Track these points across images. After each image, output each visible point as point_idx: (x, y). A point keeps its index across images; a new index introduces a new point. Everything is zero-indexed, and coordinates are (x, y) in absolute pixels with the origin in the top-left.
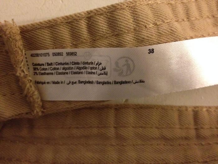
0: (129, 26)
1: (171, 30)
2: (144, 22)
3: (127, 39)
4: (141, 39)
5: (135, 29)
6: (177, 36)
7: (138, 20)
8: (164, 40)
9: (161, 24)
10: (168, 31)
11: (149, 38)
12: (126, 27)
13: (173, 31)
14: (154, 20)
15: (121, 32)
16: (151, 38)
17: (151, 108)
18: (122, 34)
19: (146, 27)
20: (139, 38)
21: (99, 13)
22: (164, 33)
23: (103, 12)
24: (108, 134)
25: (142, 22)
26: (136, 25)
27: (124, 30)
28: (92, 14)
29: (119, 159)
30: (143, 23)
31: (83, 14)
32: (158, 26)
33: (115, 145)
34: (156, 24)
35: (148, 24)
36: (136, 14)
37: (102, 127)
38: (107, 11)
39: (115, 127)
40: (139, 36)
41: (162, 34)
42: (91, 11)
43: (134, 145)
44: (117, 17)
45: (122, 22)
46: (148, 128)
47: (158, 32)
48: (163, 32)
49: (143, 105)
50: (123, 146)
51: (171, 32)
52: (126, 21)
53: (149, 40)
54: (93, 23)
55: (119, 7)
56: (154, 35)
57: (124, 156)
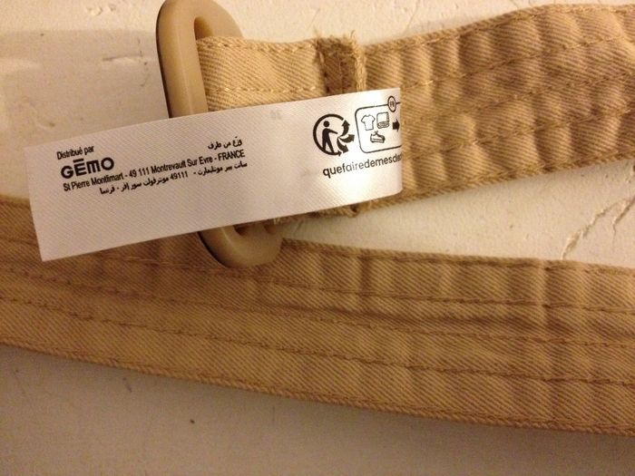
0: (533, 47)
1: (615, 53)
2: (562, 40)
3: (530, 68)
4: (555, 68)
5: (544, 53)
6: (629, 64)
7: (550, 37)
8: (601, 71)
9: (595, 43)
10: (609, 55)
11: (571, 68)
12: (528, 48)
13: (620, 55)
14: (581, 37)
15: (518, 57)
16: (574, 66)
17: (623, 273)
18: (519, 60)
19: (564, 47)
20: (551, 66)
21: (482, 28)
22: (600, 60)
23: (489, 27)
24: (530, 318)
25: (558, 39)
26: (547, 45)
27: (524, 54)
28: (469, 30)
29: (554, 369)
30: (558, 41)
31: (455, 30)
32: (588, 46)
33: (544, 342)
34: (585, 43)
35: (569, 43)
36: (546, 27)
37: (516, 304)
38: (495, 24)
39: (545, 306)
40: (552, 64)
41: (597, 61)
42: (469, 26)
43: (586, 344)
44: (512, 32)
45: (520, 40)
46: (616, 312)
47: (589, 58)
48: (598, 56)
49: (606, 267)
50: (564, 343)
51: (614, 58)
52: (527, 38)
53: (571, 70)
54: (469, 44)
55: (515, 16)
56: (581, 61)
57: (565, 363)
